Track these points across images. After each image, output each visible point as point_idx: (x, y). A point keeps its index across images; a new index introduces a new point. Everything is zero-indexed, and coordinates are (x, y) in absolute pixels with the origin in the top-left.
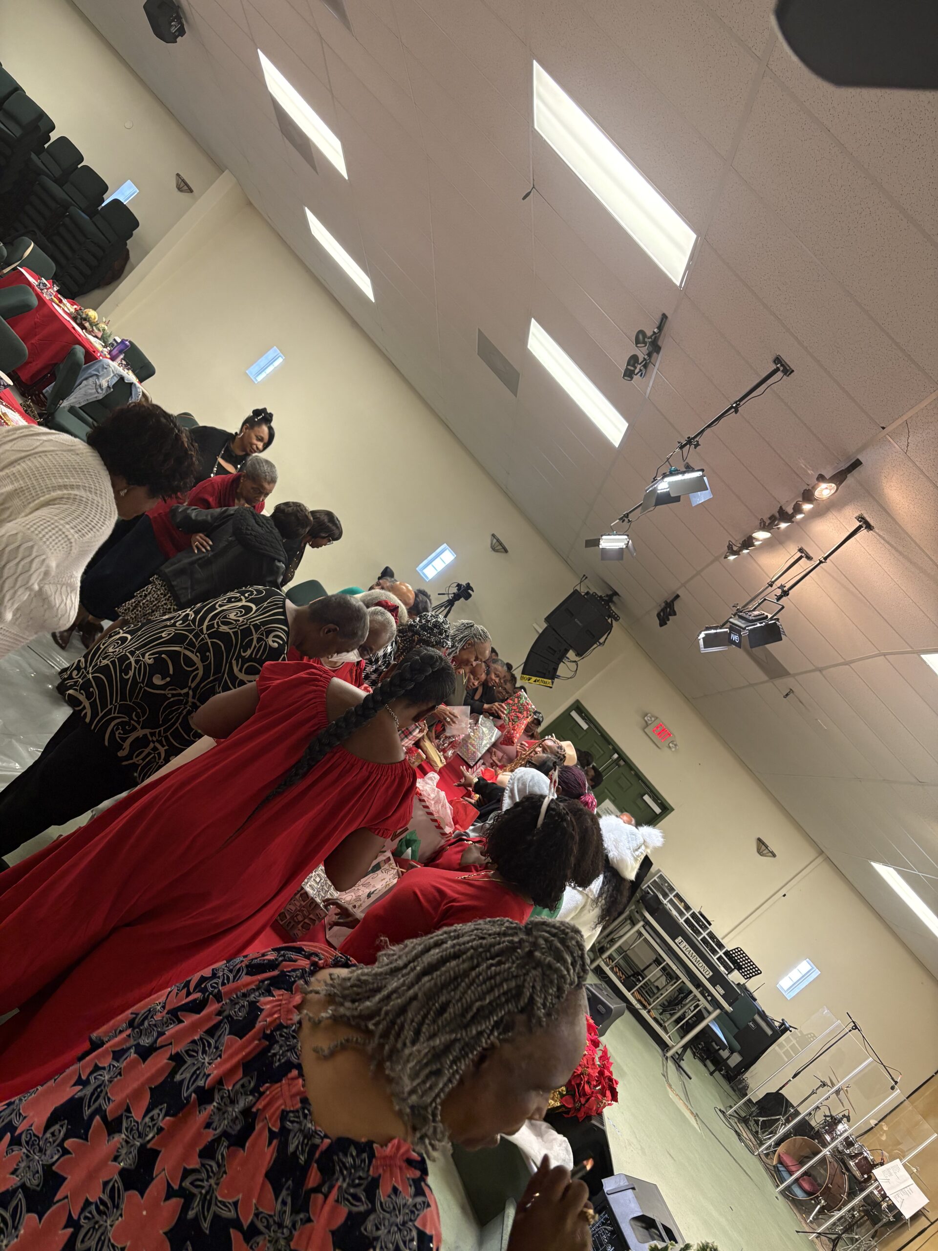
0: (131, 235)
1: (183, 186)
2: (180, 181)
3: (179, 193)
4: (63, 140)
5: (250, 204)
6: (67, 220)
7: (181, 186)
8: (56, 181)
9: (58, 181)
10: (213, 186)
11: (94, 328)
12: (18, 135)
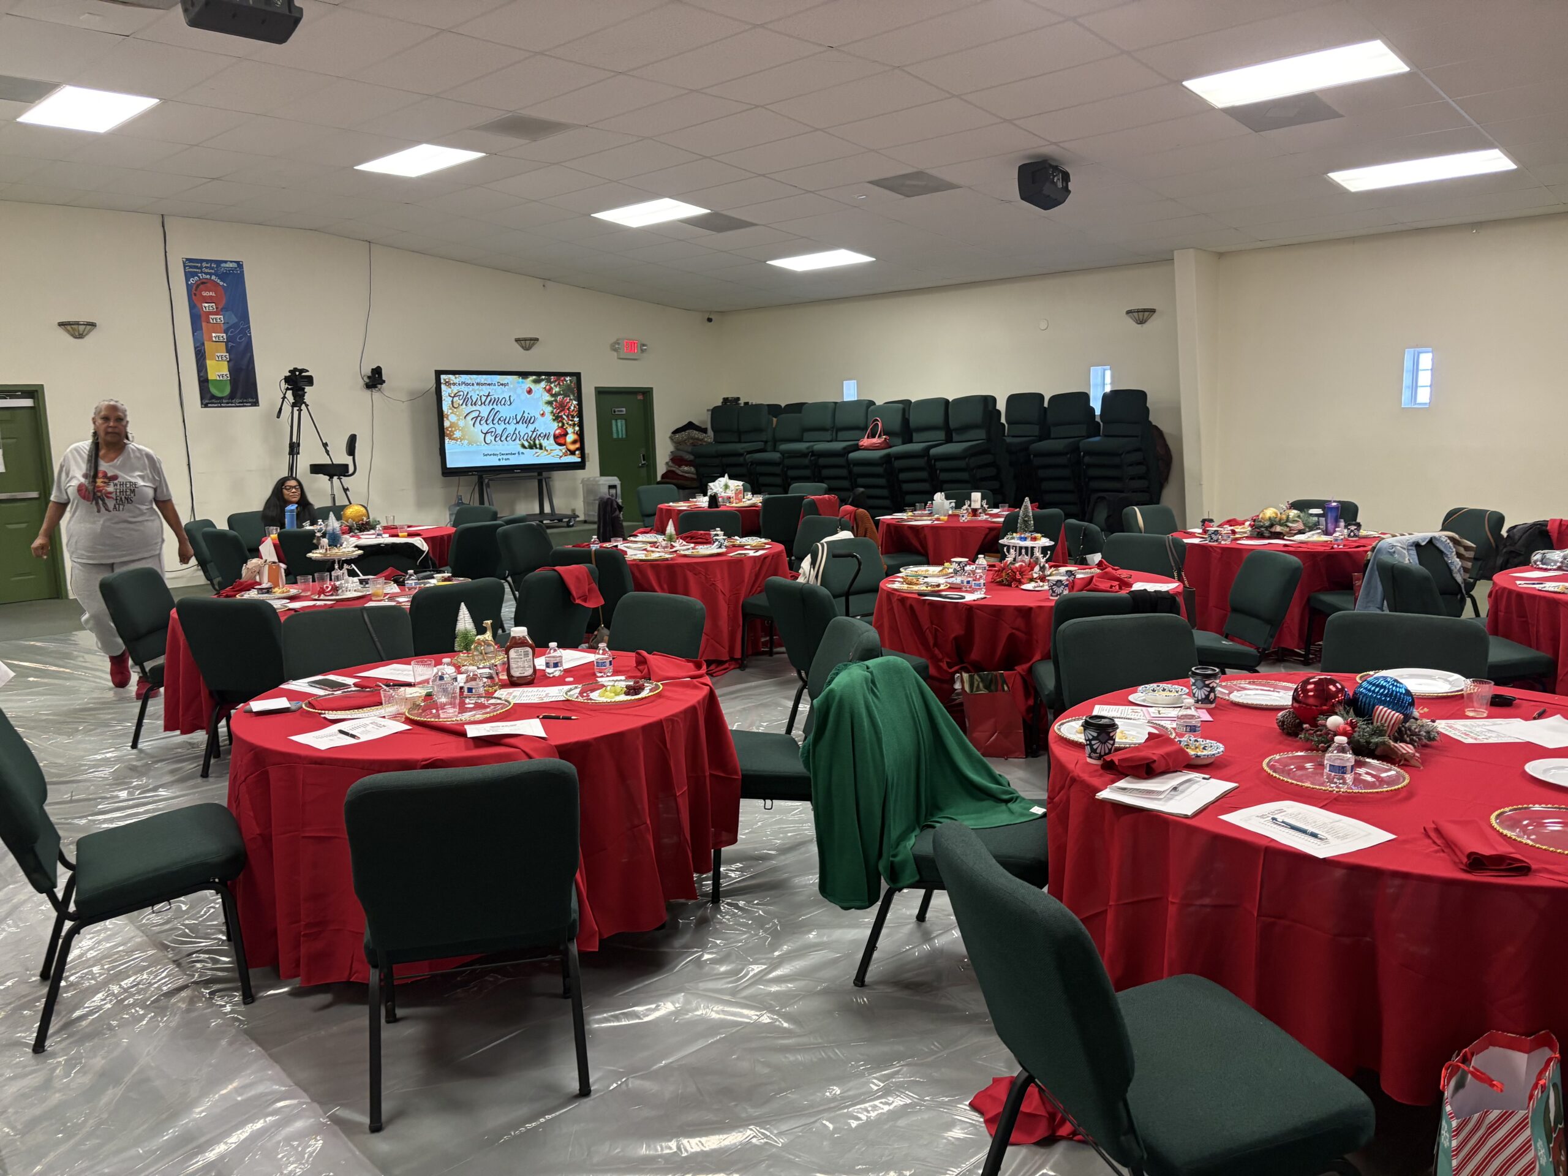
0: (1147, 410)
1: (1142, 315)
2: (1136, 314)
3: (1145, 326)
4: (1013, 400)
5: (1221, 255)
6: (1087, 459)
7: (1141, 317)
8: (1041, 438)
9: (1045, 435)
10: (1176, 280)
11: (1290, 525)
12: (984, 437)
